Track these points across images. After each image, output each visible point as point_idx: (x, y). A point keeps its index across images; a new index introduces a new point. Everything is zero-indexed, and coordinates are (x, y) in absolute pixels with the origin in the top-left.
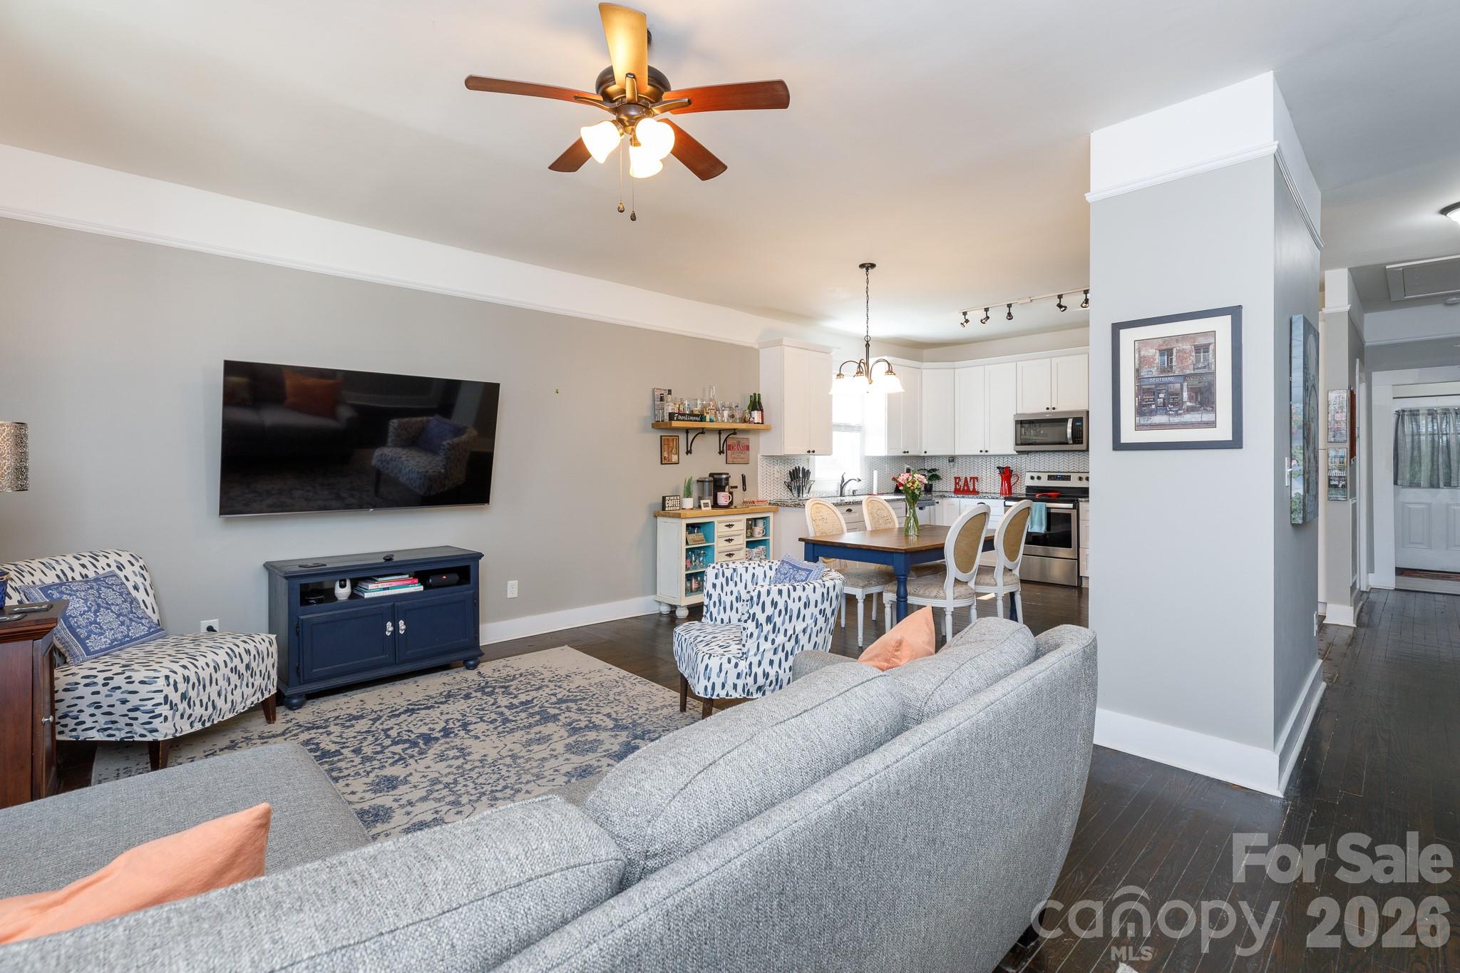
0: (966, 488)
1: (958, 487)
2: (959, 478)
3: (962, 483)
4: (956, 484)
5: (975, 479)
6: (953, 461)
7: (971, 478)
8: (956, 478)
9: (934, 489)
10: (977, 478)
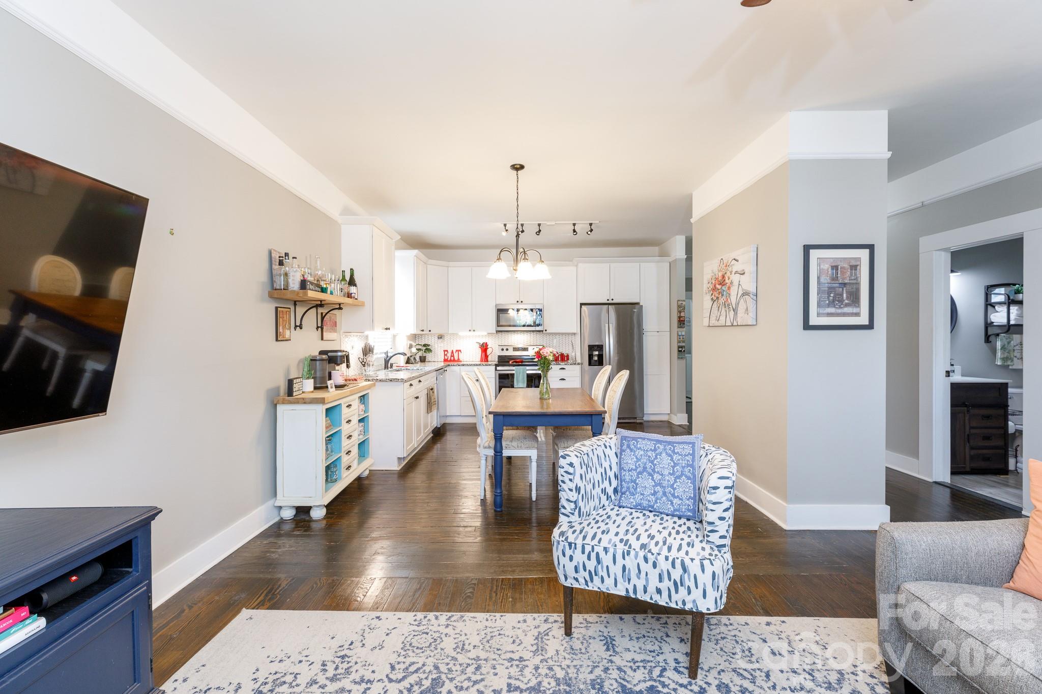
0: (452, 358)
1: (446, 358)
2: (447, 351)
3: (449, 355)
4: (445, 355)
5: (458, 351)
6: (441, 338)
7: (456, 351)
8: (444, 351)
9: (427, 360)
10: (460, 351)
